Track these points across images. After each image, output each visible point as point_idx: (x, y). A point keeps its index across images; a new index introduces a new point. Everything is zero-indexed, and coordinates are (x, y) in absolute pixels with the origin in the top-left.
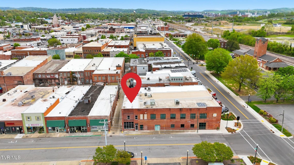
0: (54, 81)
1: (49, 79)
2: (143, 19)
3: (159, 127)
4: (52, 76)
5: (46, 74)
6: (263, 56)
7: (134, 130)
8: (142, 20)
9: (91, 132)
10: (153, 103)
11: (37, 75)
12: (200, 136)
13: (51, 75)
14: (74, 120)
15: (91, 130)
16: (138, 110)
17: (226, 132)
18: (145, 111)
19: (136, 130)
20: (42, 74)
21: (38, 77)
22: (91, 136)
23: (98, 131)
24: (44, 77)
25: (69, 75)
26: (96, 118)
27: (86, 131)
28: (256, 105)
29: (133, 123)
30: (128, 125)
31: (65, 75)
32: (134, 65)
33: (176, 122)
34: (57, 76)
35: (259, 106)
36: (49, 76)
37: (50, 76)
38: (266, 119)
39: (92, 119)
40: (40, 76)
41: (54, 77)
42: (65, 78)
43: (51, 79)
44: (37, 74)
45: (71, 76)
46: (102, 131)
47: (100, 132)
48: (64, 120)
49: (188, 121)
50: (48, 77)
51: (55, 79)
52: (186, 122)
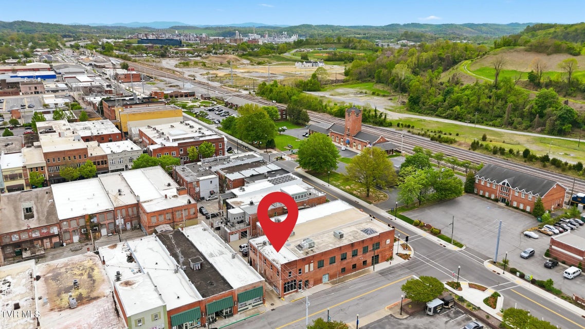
0: (48, 240)
1: (37, 239)
2: (51, 50)
3: (327, 276)
4: (45, 231)
5: (31, 230)
6: (358, 134)
7: (297, 291)
8: (49, 51)
9: (239, 313)
10: (313, 245)
11: (8, 236)
12: (380, 273)
13: (43, 231)
14: (214, 301)
15: (239, 310)
16: (303, 259)
17: (401, 261)
18: (311, 258)
19: (299, 290)
20: (19, 232)
21: (11, 240)
22: (245, 319)
23: (248, 308)
24: (25, 237)
25: (82, 222)
26: (246, 288)
27: (230, 315)
28: (401, 213)
29: (295, 281)
30: (289, 287)
31: (74, 224)
32: (193, 180)
33: (348, 263)
34: (55, 230)
35: (405, 214)
36: (37, 233)
37: (40, 233)
38: (425, 230)
39: (241, 292)
40: (15, 238)
41: (48, 232)
42: (74, 231)
43: (41, 239)
44: (7, 234)
45: (88, 224)
46: (253, 306)
47: (252, 309)
48: (199, 307)
49: (361, 257)
50: (34, 235)
51: (51, 236)
52: (358, 260)
